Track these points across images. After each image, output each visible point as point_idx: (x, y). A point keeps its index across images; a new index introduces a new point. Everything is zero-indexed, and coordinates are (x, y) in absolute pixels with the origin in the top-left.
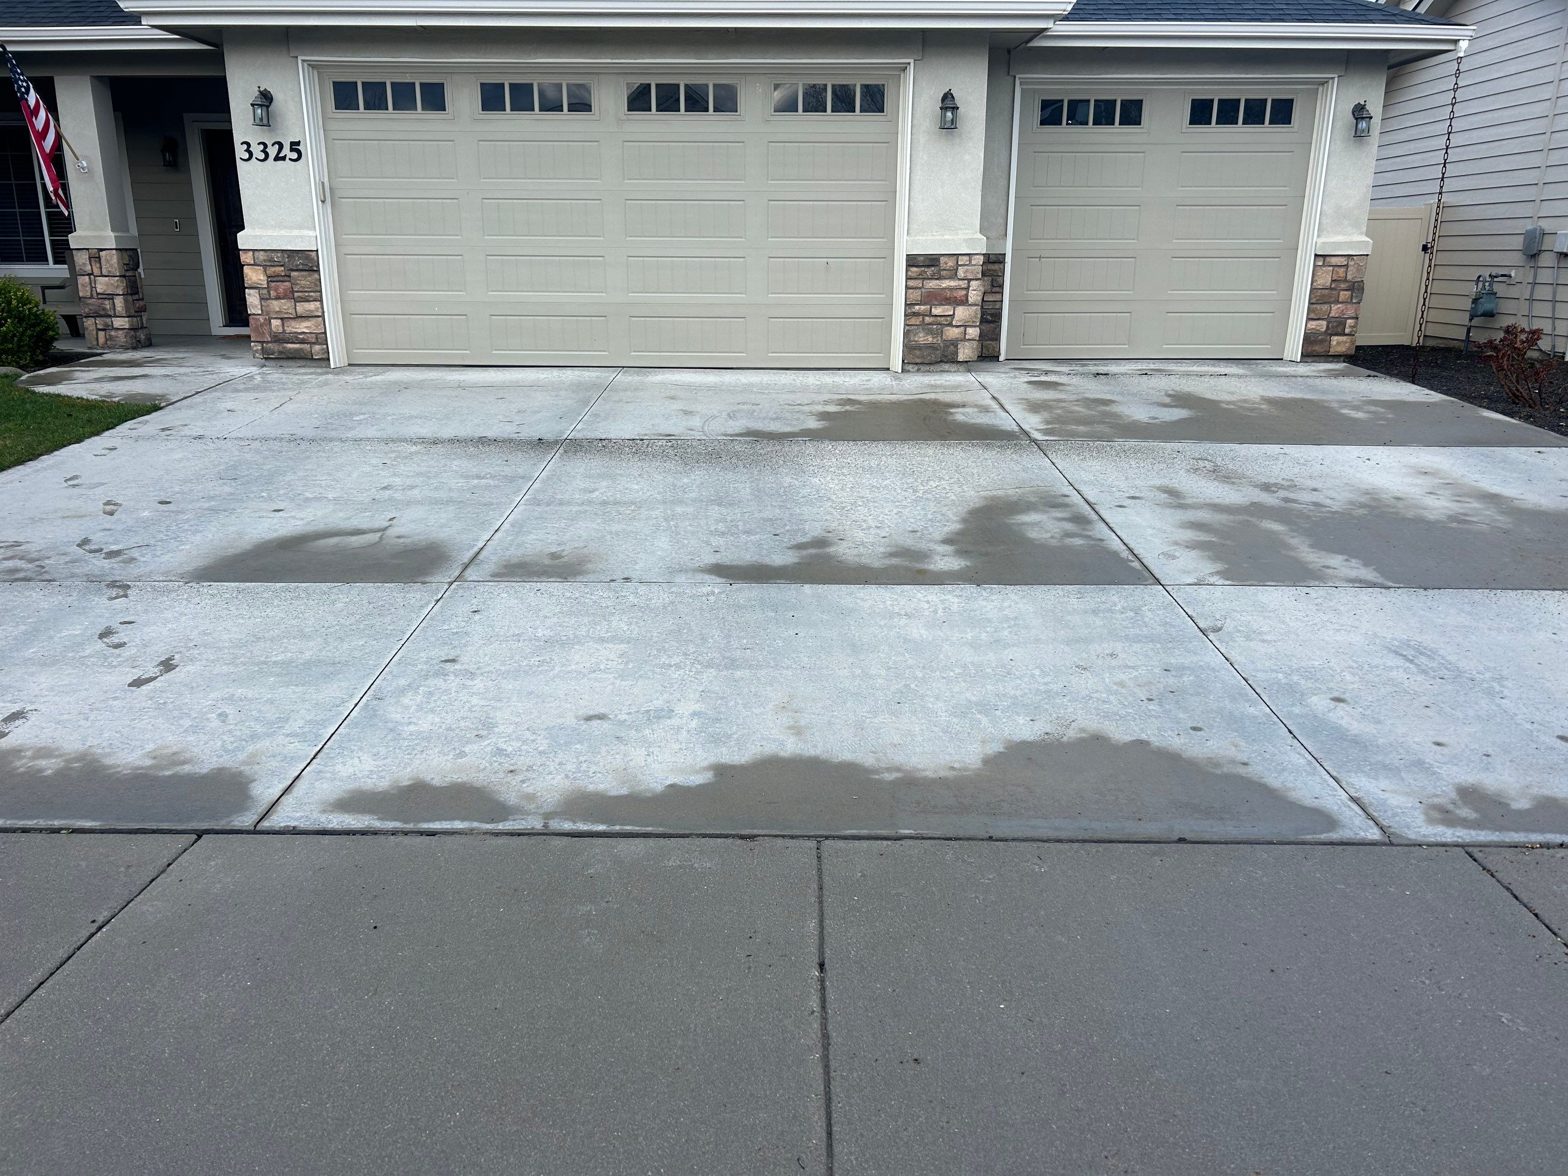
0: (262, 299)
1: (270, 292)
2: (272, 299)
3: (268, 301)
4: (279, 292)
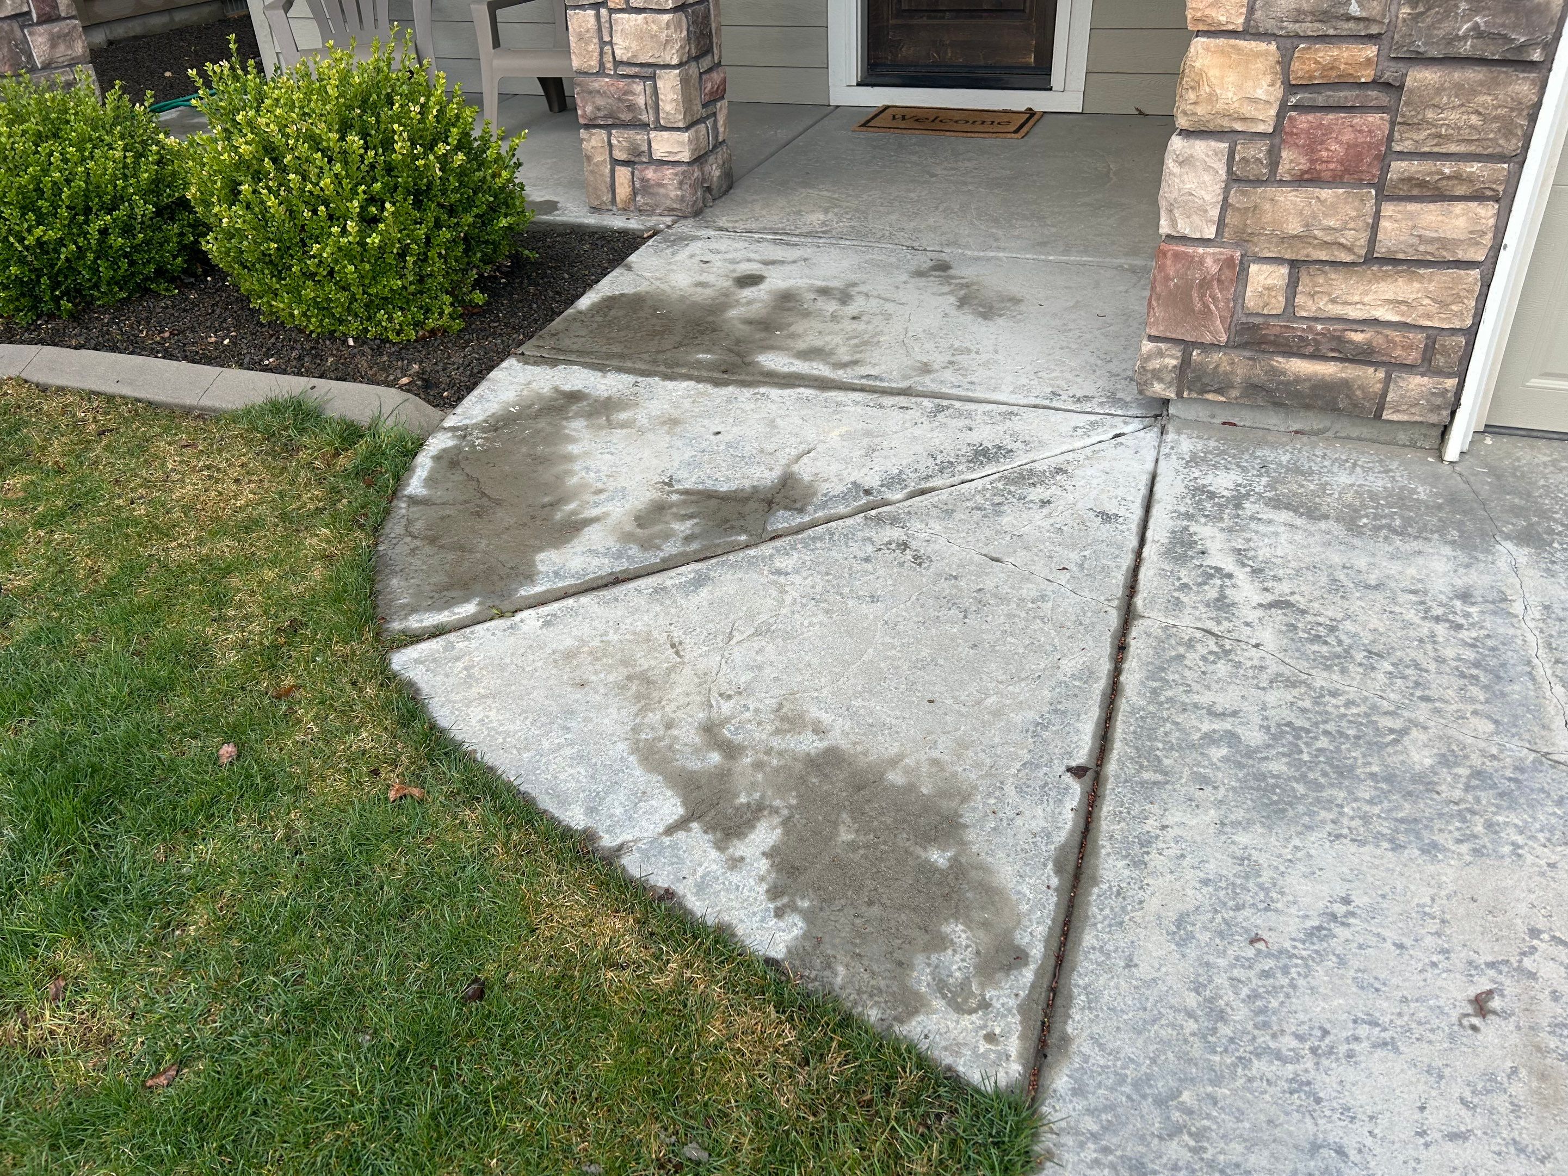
0: (1233, 179)
1: (1280, 150)
2: (1282, 183)
3: (1260, 190)
4: (1324, 154)
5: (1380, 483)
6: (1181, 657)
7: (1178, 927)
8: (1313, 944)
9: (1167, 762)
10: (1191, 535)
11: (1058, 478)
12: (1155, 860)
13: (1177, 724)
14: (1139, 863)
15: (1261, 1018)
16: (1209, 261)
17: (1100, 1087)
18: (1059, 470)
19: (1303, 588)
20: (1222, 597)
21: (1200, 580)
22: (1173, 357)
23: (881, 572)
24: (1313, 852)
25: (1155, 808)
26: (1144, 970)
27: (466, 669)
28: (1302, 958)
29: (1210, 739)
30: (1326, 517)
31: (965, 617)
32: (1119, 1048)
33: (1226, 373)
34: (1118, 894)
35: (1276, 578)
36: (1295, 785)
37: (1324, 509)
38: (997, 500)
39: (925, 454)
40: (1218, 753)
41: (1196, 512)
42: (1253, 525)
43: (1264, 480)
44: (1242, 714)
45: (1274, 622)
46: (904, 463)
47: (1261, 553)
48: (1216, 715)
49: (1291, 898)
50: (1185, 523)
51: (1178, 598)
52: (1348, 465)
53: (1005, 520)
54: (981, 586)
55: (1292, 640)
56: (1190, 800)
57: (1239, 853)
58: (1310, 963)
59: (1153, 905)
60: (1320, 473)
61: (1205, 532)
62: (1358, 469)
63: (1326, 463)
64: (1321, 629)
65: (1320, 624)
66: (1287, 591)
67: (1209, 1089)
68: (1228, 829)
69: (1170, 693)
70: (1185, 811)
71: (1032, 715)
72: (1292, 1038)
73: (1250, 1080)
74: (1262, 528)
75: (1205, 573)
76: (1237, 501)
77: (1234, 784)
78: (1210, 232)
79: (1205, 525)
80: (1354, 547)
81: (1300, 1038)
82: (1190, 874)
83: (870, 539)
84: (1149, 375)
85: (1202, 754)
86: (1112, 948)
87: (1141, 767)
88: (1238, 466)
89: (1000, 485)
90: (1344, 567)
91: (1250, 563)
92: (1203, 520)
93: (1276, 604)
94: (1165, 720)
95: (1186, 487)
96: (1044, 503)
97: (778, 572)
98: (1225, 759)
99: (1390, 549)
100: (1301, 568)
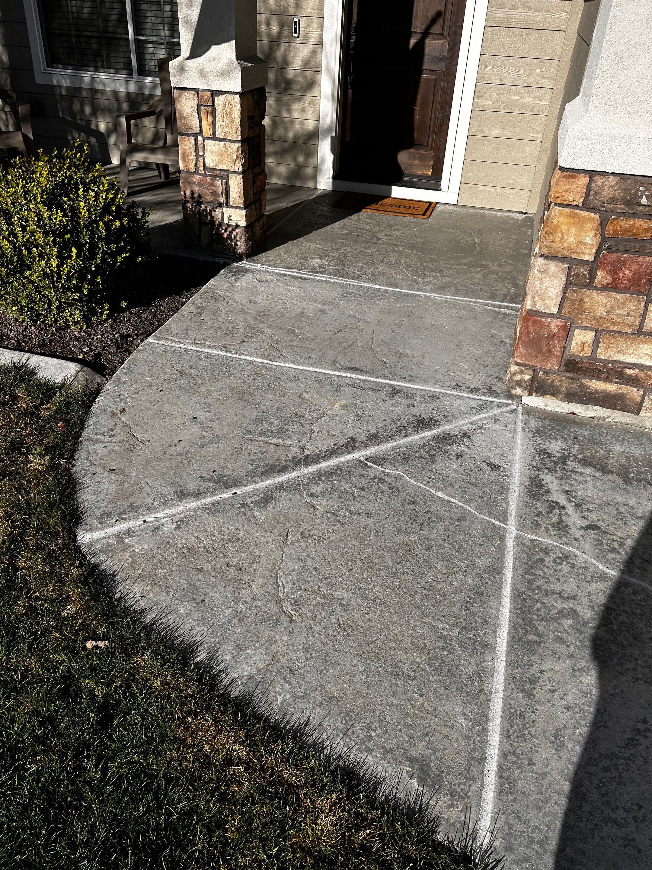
0: (569, 283)
1: (596, 271)
2: (596, 288)
3: (583, 291)
4: (621, 275)
5: (638, 451)
6: (542, 560)
7: (555, 738)
8: (629, 749)
9: (540, 628)
10: (540, 480)
11: (465, 440)
12: (539, 693)
13: (543, 603)
14: (530, 695)
15: (605, 799)
16: (553, 326)
17: (521, 846)
18: (465, 435)
19: (604, 517)
20: (560, 522)
21: (548, 510)
22: (528, 375)
23: (371, 497)
24: (624, 689)
25: (535, 658)
26: (539, 766)
27: (130, 556)
28: (624, 759)
29: (563, 614)
30: (611, 472)
31: (421, 529)
32: (529, 819)
33: (557, 386)
34: (521, 715)
35: (588, 510)
36: (611, 645)
37: (610, 467)
38: (433, 452)
39: (390, 420)
40: (568, 622)
41: (542, 466)
42: (573, 476)
43: (577, 447)
44: (578, 598)
45: (590, 539)
46: (379, 427)
47: (579, 493)
48: (563, 598)
49: (615, 719)
50: (537, 472)
51: (537, 521)
52: (620, 439)
53: (438, 466)
54: (428, 509)
55: (601, 550)
56: (555, 654)
57: (585, 689)
58: (629, 762)
59: (541, 723)
60: (606, 444)
61: (548, 478)
62: (626, 442)
63: (609, 438)
64: (615, 543)
65: (615, 541)
66: (595, 519)
67: (581, 845)
68: (577, 673)
69: (538, 583)
70: (553, 661)
71: (463, 596)
72: (623, 811)
73: (602, 839)
74: (578, 477)
75: (550, 505)
76: (563, 459)
77: (577, 643)
78: (555, 310)
79: (548, 474)
80: (628, 492)
81: (627, 811)
82: (560, 703)
83: (363, 475)
84: (514, 383)
85: (559, 623)
86: (520, 752)
87: (526, 631)
88: (562, 437)
89: (433, 443)
90: (624, 504)
91: (574, 500)
92: (546, 471)
93: (589, 527)
94: (537, 601)
95: (535, 449)
96: (459, 456)
97: (312, 495)
98: (572, 627)
99: (647, 493)
100: (602, 504)
